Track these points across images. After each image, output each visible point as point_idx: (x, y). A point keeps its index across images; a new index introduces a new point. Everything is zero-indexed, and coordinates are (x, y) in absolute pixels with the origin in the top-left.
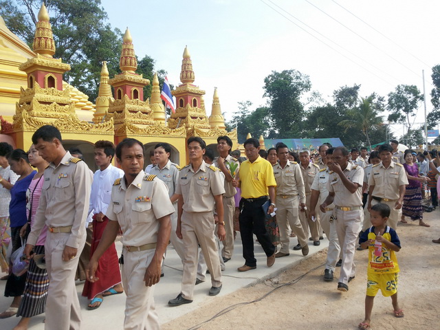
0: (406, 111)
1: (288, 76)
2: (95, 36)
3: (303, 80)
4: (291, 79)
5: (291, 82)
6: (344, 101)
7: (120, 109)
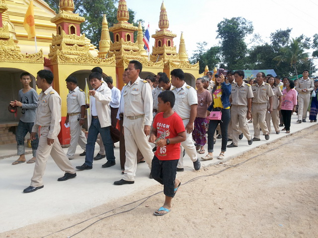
1: (236, 22)
3: (248, 25)
5: (238, 27)
6: (279, 41)
7: (118, 49)
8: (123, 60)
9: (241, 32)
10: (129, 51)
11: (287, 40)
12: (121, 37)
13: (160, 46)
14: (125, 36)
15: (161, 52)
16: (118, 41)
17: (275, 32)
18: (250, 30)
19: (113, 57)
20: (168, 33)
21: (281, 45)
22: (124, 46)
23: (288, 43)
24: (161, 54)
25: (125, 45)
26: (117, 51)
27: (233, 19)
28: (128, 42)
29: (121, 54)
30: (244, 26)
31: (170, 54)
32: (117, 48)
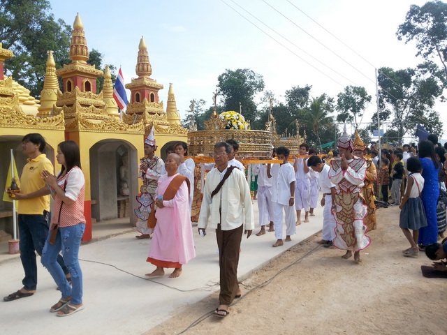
0: (354, 111)
1: (242, 75)
2: (36, 26)
3: (257, 80)
4: (245, 78)
5: (245, 81)
6: (296, 102)
7: (70, 103)
8: (77, 121)
9: (248, 88)
10: (88, 106)
11: (306, 100)
12: (75, 85)
13: (138, 100)
14: (82, 84)
15: (140, 110)
16: (70, 90)
17: (290, 89)
18: (260, 86)
19: (60, 116)
20: (151, 83)
21: (299, 106)
22: (80, 99)
23: (307, 104)
24: (141, 113)
25: (81, 97)
26: (68, 106)
27: (239, 71)
28: (87, 93)
29: (74, 111)
30: (252, 80)
31: (154, 114)
32: (69, 101)
